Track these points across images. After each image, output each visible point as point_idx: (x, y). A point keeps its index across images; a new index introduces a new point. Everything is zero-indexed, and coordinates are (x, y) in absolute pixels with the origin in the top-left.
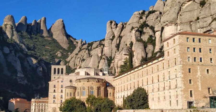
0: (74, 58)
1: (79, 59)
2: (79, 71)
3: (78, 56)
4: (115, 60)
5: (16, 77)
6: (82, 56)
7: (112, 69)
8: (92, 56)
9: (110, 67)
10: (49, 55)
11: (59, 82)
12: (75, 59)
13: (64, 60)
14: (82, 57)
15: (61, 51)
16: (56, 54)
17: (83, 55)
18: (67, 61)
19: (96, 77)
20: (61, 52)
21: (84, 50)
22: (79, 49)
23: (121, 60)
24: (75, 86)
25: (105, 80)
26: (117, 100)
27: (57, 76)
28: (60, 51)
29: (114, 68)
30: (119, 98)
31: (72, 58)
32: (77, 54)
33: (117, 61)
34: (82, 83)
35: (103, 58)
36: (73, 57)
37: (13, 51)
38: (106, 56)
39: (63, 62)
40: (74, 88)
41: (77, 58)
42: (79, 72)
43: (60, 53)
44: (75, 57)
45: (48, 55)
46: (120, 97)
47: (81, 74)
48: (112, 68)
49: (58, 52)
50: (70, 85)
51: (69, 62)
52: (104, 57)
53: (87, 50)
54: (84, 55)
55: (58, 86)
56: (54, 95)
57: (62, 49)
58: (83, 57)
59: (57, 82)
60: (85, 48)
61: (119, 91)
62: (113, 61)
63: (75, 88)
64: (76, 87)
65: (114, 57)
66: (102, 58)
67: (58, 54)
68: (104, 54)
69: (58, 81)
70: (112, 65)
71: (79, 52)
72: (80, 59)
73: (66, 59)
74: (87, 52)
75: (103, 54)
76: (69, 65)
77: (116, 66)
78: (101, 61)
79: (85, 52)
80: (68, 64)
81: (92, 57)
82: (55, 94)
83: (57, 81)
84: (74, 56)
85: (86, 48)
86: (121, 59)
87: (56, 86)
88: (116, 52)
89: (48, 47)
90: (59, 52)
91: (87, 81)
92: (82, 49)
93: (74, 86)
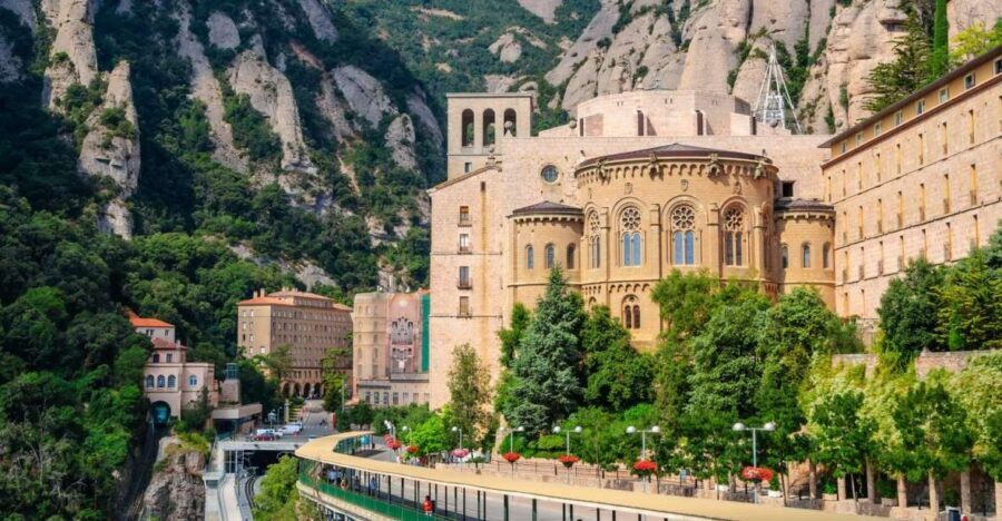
0: (589, 67)
1: (618, 69)
2: (601, 111)
3: (616, 51)
4: (830, 56)
5: (277, 175)
6: (632, 51)
7: (812, 115)
8: (688, 42)
9: (803, 104)
10: (455, 52)
11: (487, 189)
12: (598, 70)
13: (534, 80)
14: (633, 59)
15: (520, 31)
16: (493, 48)
17: (639, 46)
18: (551, 82)
19: (709, 147)
20: (518, 38)
21: (647, 19)
22: (617, 16)
23: (868, 58)
24: (574, 205)
25: (769, 161)
26: (854, 291)
27: (477, 154)
28: (514, 32)
29: (825, 108)
30: (862, 277)
31: (577, 67)
32: (605, 44)
33: (841, 67)
34: (618, 182)
35: (757, 50)
36: (586, 59)
37: (258, 36)
38: (775, 36)
39: (531, 88)
40: (569, 217)
41: (605, 65)
42: (600, 117)
43: (514, 42)
44: (598, 61)
45: (450, 56)
46: (871, 271)
47: (609, 129)
48: (811, 107)
49: (504, 36)
50: (541, 200)
51: (562, 90)
52: (759, 44)
53: (664, 18)
54: (647, 47)
55: (484, 210)
56: (464, 270)
57: (523, 17)
58: (642, 55)
59: (479, 189)
60: (650, 8)
61: (865, 235)
62: (814, 70)
63: (574, 219)
64: (581, 210)
65: (823, 43)
66: (751, 53)
67: (500, 48)
68: (763, 32)
69: (483, 186)
70: (809, 91)
71: (616, 30)
72: (625, 71)
73: (546, 76)
74: (663, 26)
75: (755, 29)
76: (565, 106)
77: (834, 96)
78: (741, 68)
79: (651, 29)
80: (560, 103)
81: (692, 46)
82: (464, 260)
83: (475, 181)
84: (593, 55)
85: (655, 6)
86: (863, 53)
87: (474, 213)
88: (833, 14)
89: (444, 13)
90: (507, 38)
91: (647, 171)
92: (632, 11)
93: (568, 203)
